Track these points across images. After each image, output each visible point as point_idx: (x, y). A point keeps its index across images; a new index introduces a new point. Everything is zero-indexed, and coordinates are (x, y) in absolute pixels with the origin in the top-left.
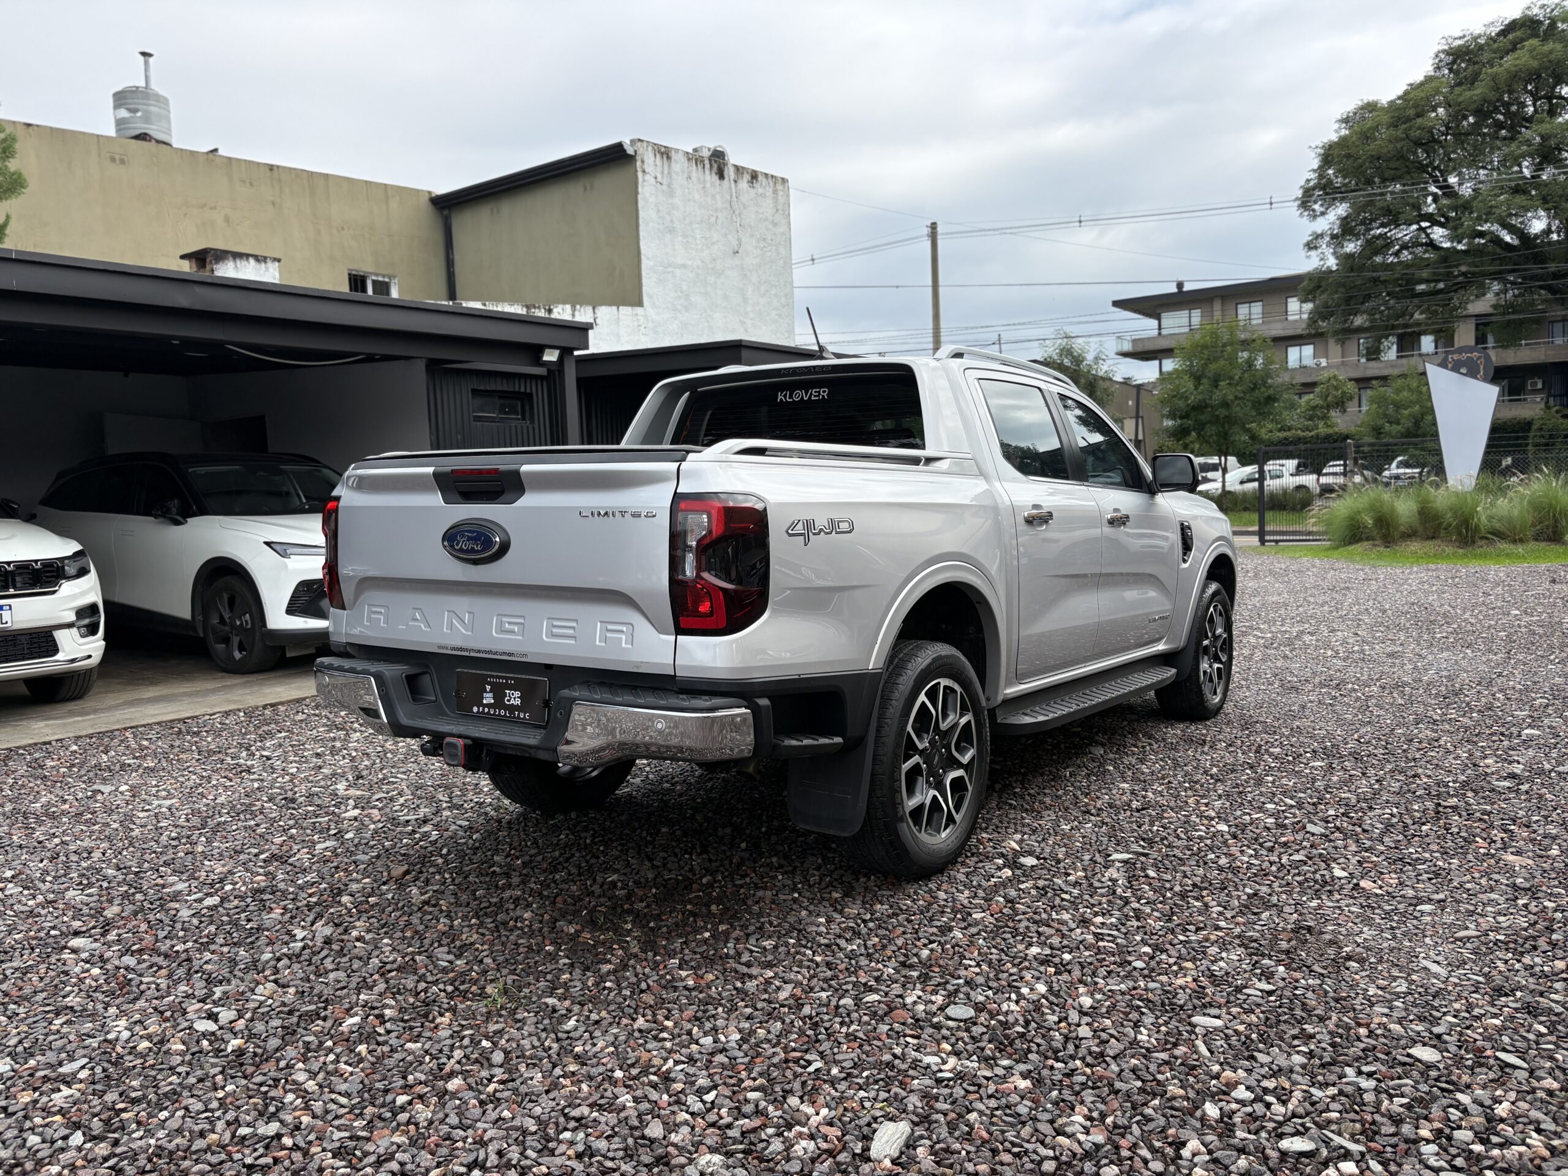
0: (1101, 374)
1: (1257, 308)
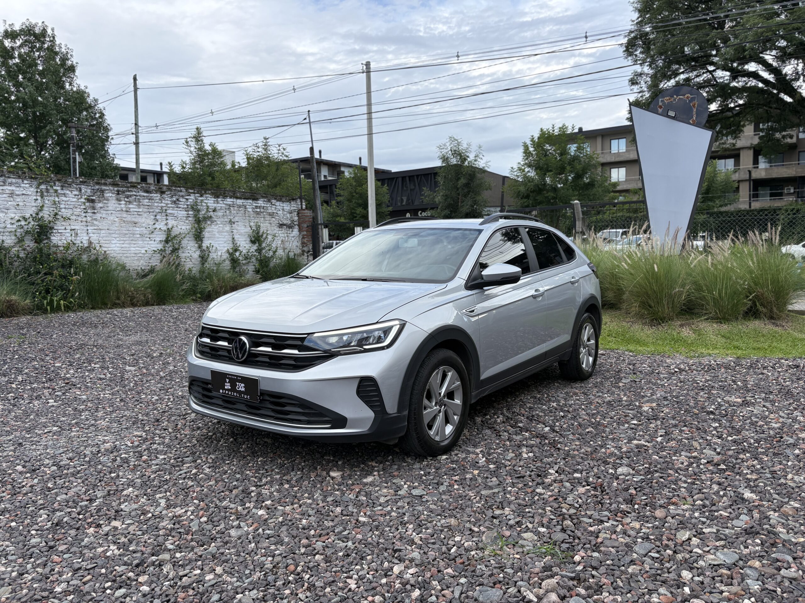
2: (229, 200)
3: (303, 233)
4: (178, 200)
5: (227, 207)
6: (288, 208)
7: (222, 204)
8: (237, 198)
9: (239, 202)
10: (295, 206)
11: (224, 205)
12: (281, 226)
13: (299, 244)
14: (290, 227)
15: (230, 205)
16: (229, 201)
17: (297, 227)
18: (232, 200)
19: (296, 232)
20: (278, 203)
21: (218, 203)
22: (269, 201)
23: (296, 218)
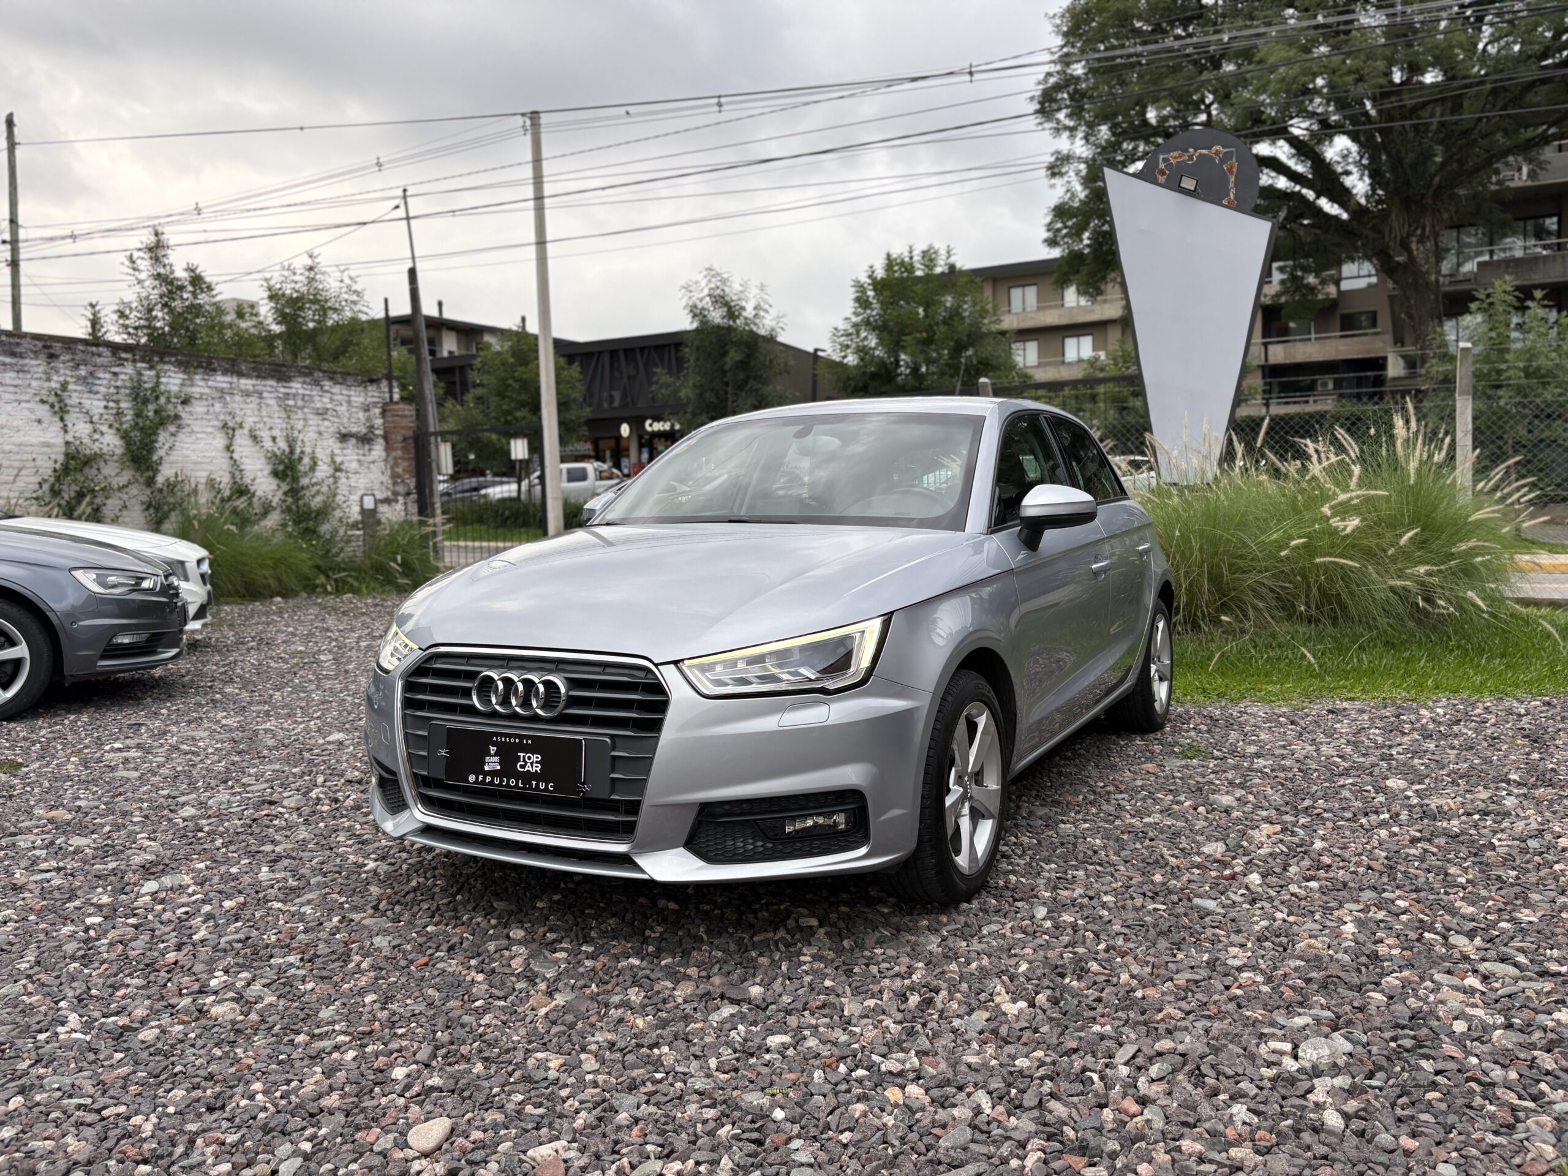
0: (762, 332)
1: (1031, 292)
2: (220, 378)
3: (394, 454)
4: (91, 374)
5: (216, 395)
6: (361, 399)
7: (201, 386)
8: (240, 374)
9: (246, 383)
10: (375, 394)
11: (207, 391)
12: (344, 437)
13: (386, 479)
14: (365, 440)
15: (222, 391)
16: (221, 380)
17: (381, 441)
18: (227, 379)
19: (378, 450)
20: (336, 389)
21: (192, 385)
22: (317, 383)
23: (379, 422)
